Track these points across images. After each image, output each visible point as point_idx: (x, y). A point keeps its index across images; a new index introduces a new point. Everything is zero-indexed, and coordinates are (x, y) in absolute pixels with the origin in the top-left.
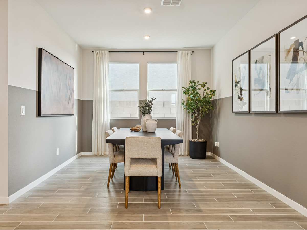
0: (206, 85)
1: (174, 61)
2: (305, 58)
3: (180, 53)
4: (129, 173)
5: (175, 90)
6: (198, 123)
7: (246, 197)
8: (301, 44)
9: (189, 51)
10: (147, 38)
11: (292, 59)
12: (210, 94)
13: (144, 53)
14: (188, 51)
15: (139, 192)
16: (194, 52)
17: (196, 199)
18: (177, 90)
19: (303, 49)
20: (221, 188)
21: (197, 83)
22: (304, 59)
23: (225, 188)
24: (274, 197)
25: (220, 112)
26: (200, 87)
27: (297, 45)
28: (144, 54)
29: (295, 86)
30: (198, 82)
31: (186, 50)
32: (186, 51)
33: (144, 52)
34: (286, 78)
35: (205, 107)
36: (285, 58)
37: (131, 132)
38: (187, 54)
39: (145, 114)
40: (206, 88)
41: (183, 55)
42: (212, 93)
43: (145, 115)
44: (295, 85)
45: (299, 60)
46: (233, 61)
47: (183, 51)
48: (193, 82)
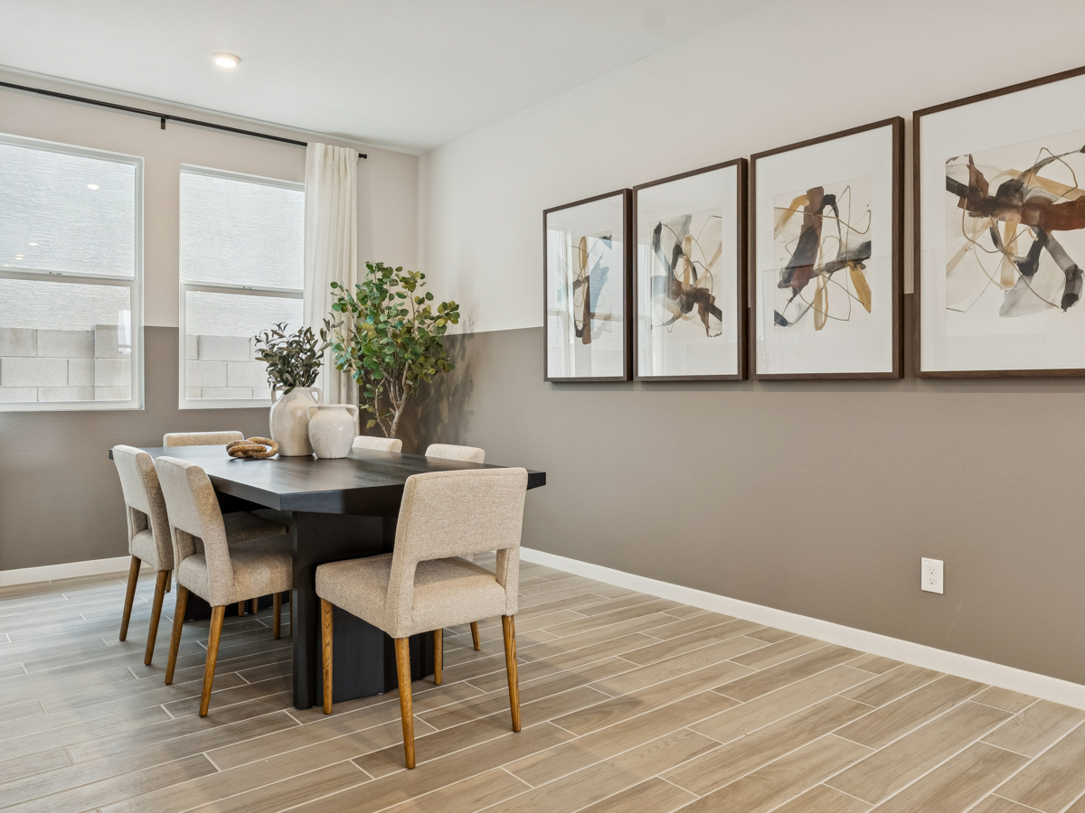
0: (424, 283)
1: (293, 178)
2: (844, 239)
3: (317, 150)
4: (413, 620)
5: (297, 295)
6: (396, 420)
7: (679, 634)
8: (830, 200)
9: (352, 150)
10: (226, 63)
11: (799, 235)
12: (439, 317)
13: (163, 121)
14: (347, 149)
15: (367, 701)
16: (365, 156)
17: (576, 672)
18: (308, 295)
19: (837, 216)
20: (592, 623)
21: (395, 272)
22: (840, 240)
23: (600, 621)
24: (734, 618)
25: (471, 381)
26: (400, 288)
27: (818, 201)
28: (163, 127)
29: (808, 308)
30: (399, 269)
31: (343, 145)
32: (342, 149)
33: (164, 119)
34: (780, 286)
35: (426, 361)
36: (775, 230)
37: (232, 460)
38: (342, 159)
39: (292, 386)
40: (420, 292)
41: (330, 162)
42: (447, 314)
43: (296, 388)
44: (811, 306)
45: (824, 241)
46: (548, 215)
47: (330, 147)
48: (380, 267)
